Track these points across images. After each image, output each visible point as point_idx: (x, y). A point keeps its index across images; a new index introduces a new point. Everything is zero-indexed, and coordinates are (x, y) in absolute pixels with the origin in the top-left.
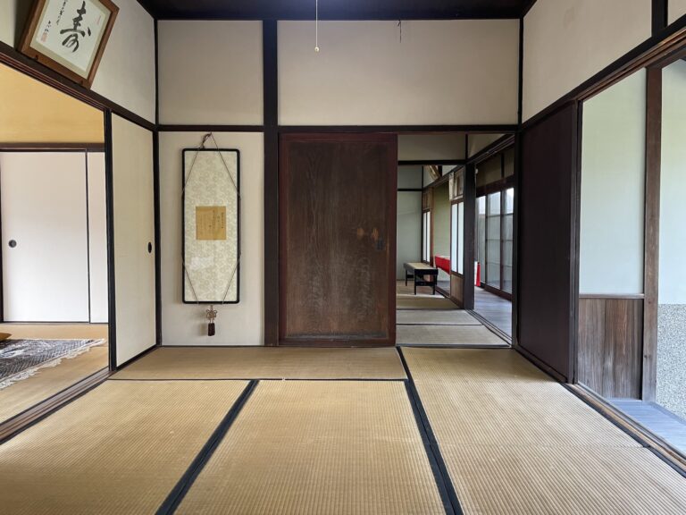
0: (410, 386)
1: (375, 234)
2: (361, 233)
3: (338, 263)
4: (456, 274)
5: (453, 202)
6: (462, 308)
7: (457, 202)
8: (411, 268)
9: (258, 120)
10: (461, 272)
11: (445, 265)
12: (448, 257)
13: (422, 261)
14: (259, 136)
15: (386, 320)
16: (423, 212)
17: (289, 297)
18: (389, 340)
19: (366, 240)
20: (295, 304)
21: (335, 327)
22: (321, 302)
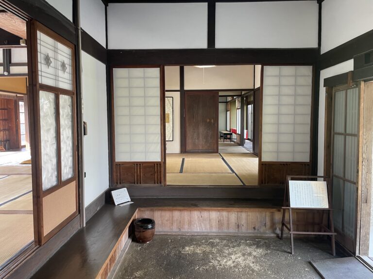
0: (223, 159)
1: (212, 121)
2: (208, 120)
3: (202, 129)
4: (239, 134)
5: (238, 109)
6: (240, 145)
7: (239, 109)
8: (222, 133)
9: (178, 88)
10: (240, 133)
11: (235, 132)
12: (236, 129)
13: (227, 131)
14: (179, 93)
15: (215, 146)
16: (227, 111)
17: (187, 139)
18: (217, 152)
19: (210, 122)
20: (189, 141)
21: (201, 148)
22: (197, 140)
